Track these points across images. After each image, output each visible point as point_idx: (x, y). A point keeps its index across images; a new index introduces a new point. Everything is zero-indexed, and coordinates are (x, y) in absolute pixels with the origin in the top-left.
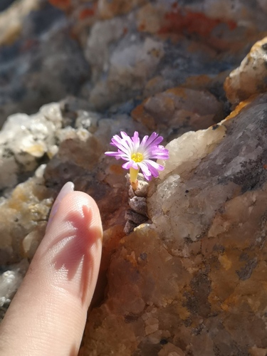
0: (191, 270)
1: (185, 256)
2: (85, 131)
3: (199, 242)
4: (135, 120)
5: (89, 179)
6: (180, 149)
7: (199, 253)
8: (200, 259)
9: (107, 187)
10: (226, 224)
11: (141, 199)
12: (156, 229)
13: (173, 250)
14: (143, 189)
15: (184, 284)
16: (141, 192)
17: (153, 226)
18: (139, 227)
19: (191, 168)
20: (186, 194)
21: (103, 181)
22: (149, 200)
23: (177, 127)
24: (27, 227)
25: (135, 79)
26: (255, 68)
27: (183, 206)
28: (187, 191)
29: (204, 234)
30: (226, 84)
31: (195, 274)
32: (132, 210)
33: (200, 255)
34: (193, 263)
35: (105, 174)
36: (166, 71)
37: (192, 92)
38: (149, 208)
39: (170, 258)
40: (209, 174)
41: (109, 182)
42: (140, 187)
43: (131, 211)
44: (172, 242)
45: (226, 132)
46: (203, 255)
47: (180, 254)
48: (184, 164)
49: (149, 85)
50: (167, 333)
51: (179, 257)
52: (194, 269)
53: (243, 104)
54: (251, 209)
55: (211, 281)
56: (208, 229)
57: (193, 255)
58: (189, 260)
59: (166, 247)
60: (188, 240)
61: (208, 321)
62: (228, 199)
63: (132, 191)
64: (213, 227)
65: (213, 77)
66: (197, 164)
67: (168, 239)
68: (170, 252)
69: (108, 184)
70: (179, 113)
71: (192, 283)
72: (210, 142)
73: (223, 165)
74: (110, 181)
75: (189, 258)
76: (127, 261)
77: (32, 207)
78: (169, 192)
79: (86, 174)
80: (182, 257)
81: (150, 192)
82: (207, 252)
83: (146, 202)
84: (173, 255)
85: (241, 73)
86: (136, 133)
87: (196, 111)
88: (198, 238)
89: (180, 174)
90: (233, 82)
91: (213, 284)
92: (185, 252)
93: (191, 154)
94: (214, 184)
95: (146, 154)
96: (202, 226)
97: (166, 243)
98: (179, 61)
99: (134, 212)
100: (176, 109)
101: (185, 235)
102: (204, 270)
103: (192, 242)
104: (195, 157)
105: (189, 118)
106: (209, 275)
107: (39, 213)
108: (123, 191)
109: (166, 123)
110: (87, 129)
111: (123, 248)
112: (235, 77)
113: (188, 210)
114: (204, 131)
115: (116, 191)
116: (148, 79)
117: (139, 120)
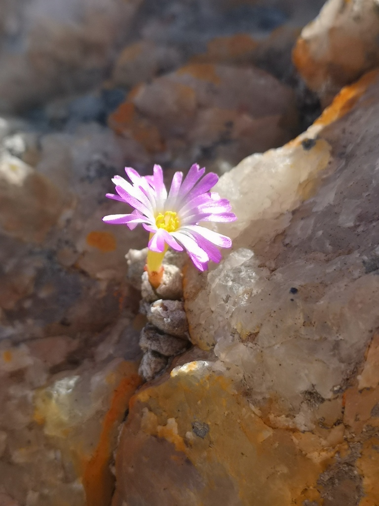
0: (317, 457)
1: (303, 428)
2: (16, 162)
3: (340, 401)
4: (119, 134)
5: (40, 262)
6: (245, 194)
7: (338, 422)
8: (341, 433)
9: (82, 280)
11: (173, 305)
12: (227, 374)
13: (272, 417)
14: (173, 282)
15: (302, 487)
16: (168, 290)
17: (218, 366)
18: (185, 369)
19: (273, 234)
20: (292, 296)
21: (74, 266)
22: (189, 305)
23: (208, 143)
25: (88, 47)
26: (358, 18)
27: (290, 322)
28: (294, 291)
29: (349, 382)
30: (299, 53)
31: (326, 465)
32: (157, 330)
33: (341, 426)
34: (324, 442)
35: (75, 252)
36: (152, 29)
37: (229, 72)
38: (193, 322)
39: (268, 433)
40: (329, 247)
41: (87, 269)
42: (166, 279)
43: (156, 332)
44: (271, 401)
45: (333, 153)
46: (347, 427)
47: (290, 424)
48: (255, 224)
49: (125, 58)
51: (288, 429)
52: (324, 454)
53: (347, 94)
55: (361, 477)
56: (355, 372)
57: (323, 425)
58: (313, 438)
59: (257, 411)
60: (312, 396)
63: (150, 288)
64: (368, 367)
65: (260, 39)
66: (285, 224)
67: (261, 393)
68: (267, 422)
69: (83, 273)
70: (208, 115)
71: (319, 483)
72: (304, 176)
73: (356, 227)
74: (88, 265)
75: (312, 432)
76: (160, 440)
78: (241, 289)
79: (31, 253)
80: (294, 430)
81: (189, 289)
82: (357, 420)
83: (183, 309)
84: (274, 428)
85: (332, 31)
86: (157, 169)
87: (243, 109)
88: (335, 392)
89: (252, 247)
90: (314, 47)
91: (366, 482)
92: (302, 420)
93: (267, 204)
94: (356, 274)
95: (184, 213)
96: (343, 366)
97: (255, 403)
99: (161, 332)
100: (200, 106)
101: (303, 387)
102: (345, 456)
103: (323, 400)
104: (277, 209)
105: (230, 124)
106: (357, 463)
108: (119, 284)
109: (181, 137)
110: (19, 156)
111: (146, 410)
112: (316, 38)
113: (303, 331)
114: (280, 151)
115: (103, 286)
116: (119, 47)
117: (127, 133)
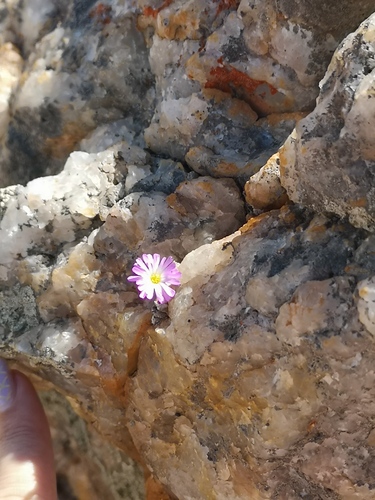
4: (169, 207)
10: (213, 359)
12: (169, 340)
13: (179, 360)
15: (187, 386)
17: (167, 335)
19: (201, 284)
20: (188, 323)
24: (80, 294)
26: (268, 182)
28: (189, 321)
29: (198, 361)
30: (246, 188)
31: (195, 382)
39: (177, 365)
40: (209, 304)
44: (179, 356)
45: (233, 254)
48: (197, 277)
50: (180, 410)
52: (194, 378)
54: (229, 353)
55: (206, 389)
56: (200, 359)
57: (192, 370)
60: (187, 360)
61: (206, 412)
62: (214, 341)
64: (204, 358)
66: (206, 281)
71: (193, 386)
77: (84, 277)
78: (181, 308)
84: (180, 364)
85: (257, 185)
87: (221, 208)
88: (193, 363)
89: (193, 288)
90: (251, 188)
94: (207, 324)
95: (163, 277)
96: (197, 355)
98: (220, 126)
101: (185, 357)
102: (201, 381)
103: (190, 364)
104: (207, 272)
105: (214, 213)
106: (204, 385)
107: (88, 283)
111: (150, 337)
